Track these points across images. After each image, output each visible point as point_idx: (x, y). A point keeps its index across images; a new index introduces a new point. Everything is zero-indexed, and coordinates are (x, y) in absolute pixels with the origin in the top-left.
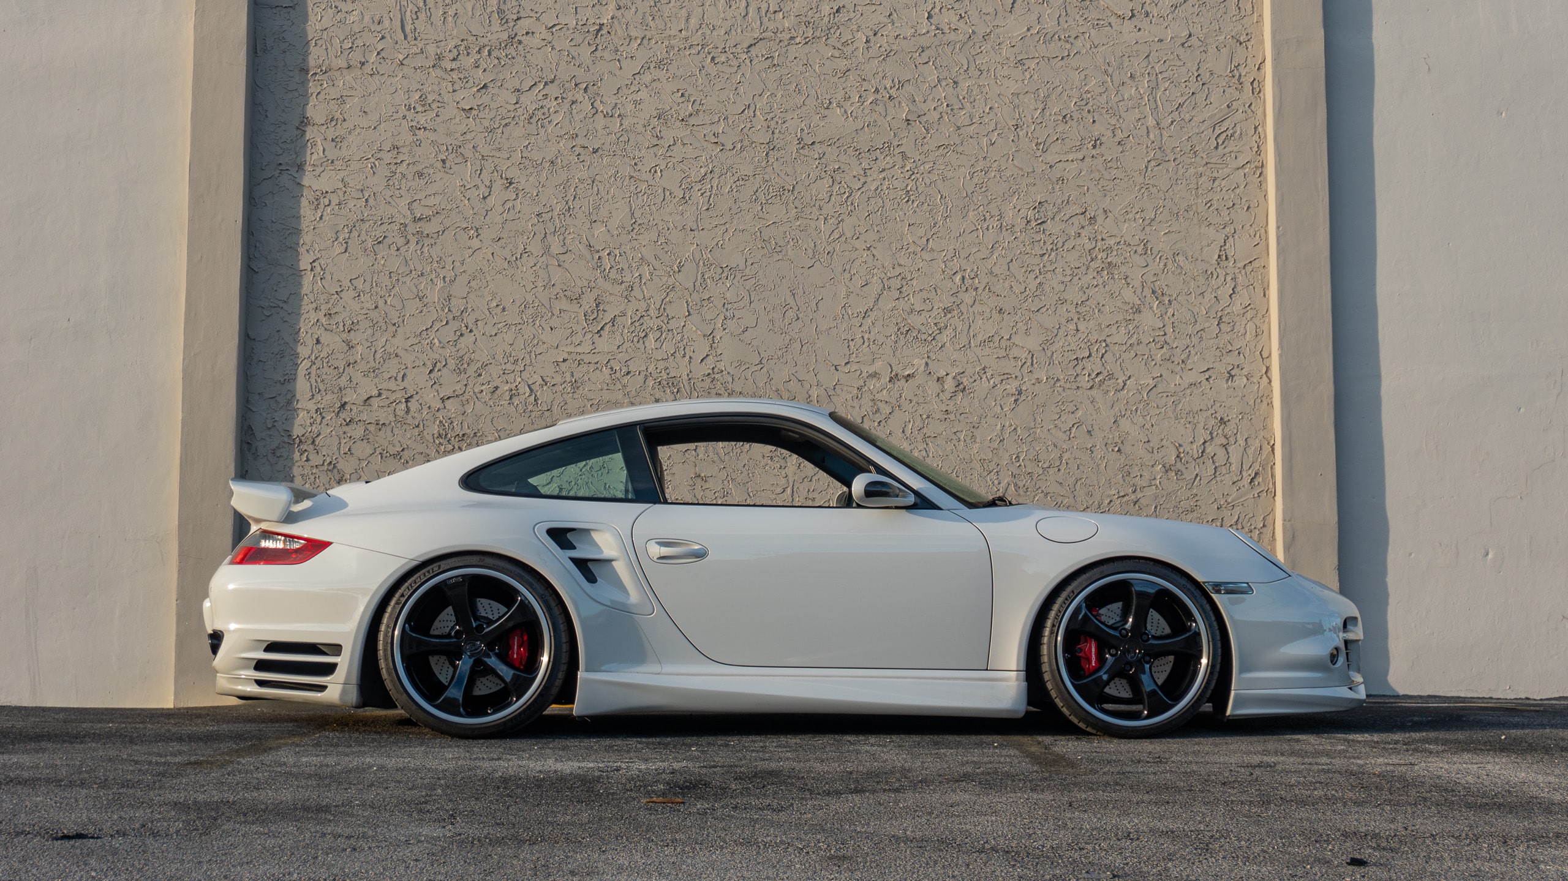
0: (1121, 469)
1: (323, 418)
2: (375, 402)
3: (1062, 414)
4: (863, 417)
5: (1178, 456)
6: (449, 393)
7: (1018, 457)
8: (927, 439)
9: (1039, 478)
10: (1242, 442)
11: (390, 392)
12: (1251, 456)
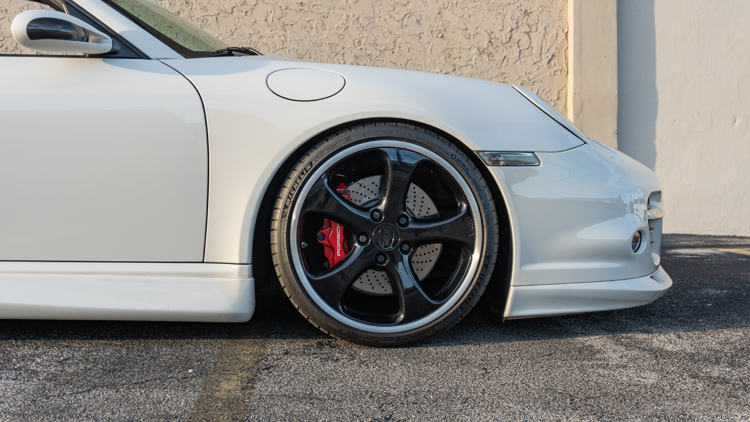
0: (443, 52)
3: (396, 6)
4: (232, 8)
5: (490, 42)
7: (360, 42)
8: (285, 27)
9: (377, 59)
10: (542, 30)
12: (549, 42)
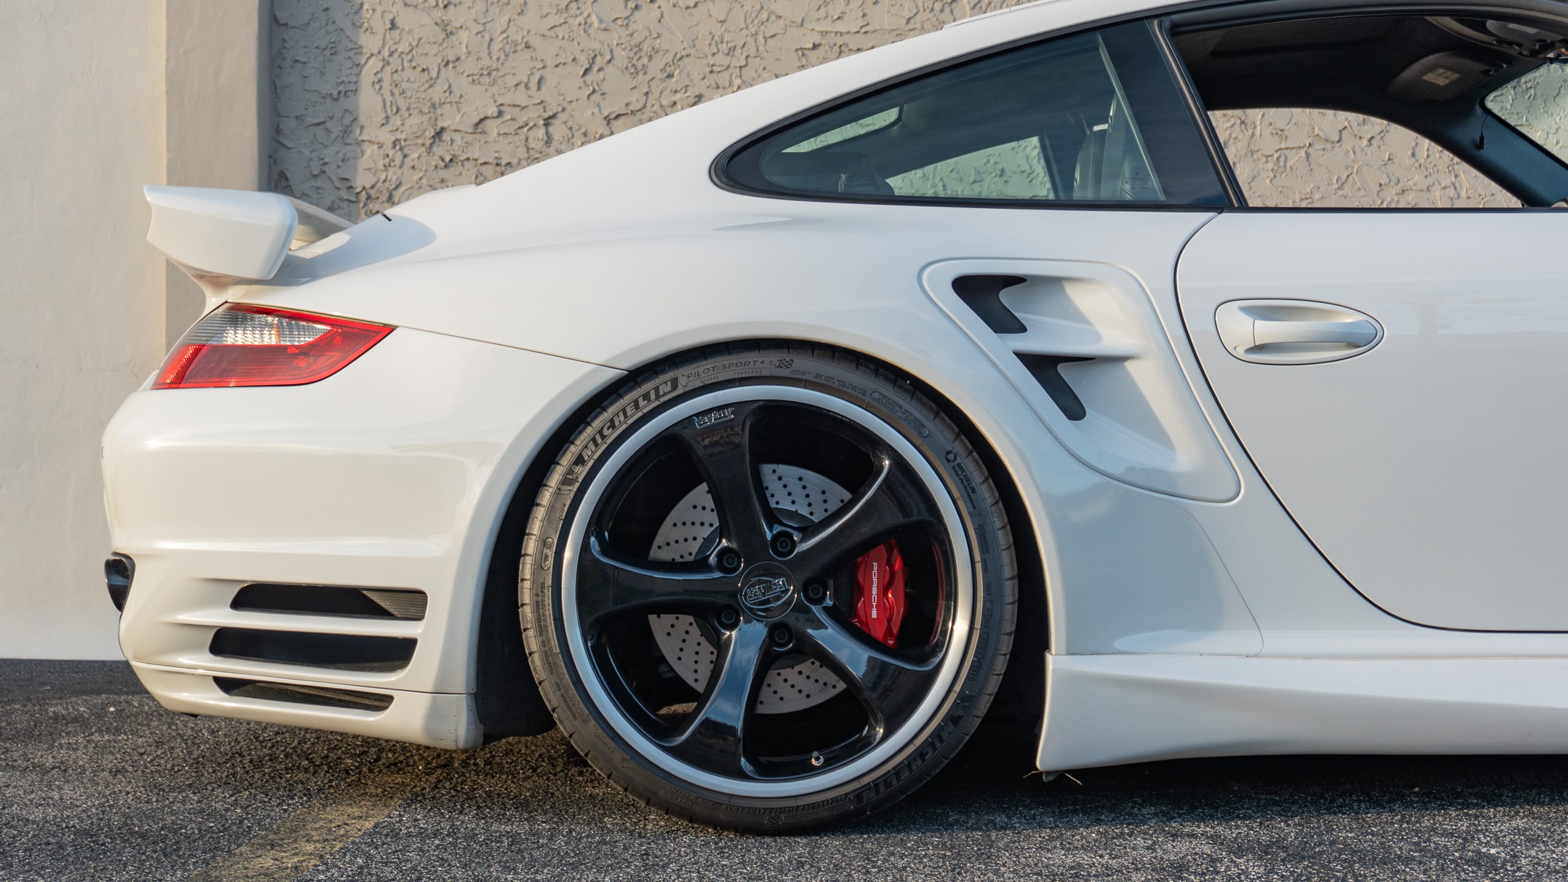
1: (405, 156)
2: (492, 126)
4: (1340, 131)
6: (618, 108)
11: (518, 109)
